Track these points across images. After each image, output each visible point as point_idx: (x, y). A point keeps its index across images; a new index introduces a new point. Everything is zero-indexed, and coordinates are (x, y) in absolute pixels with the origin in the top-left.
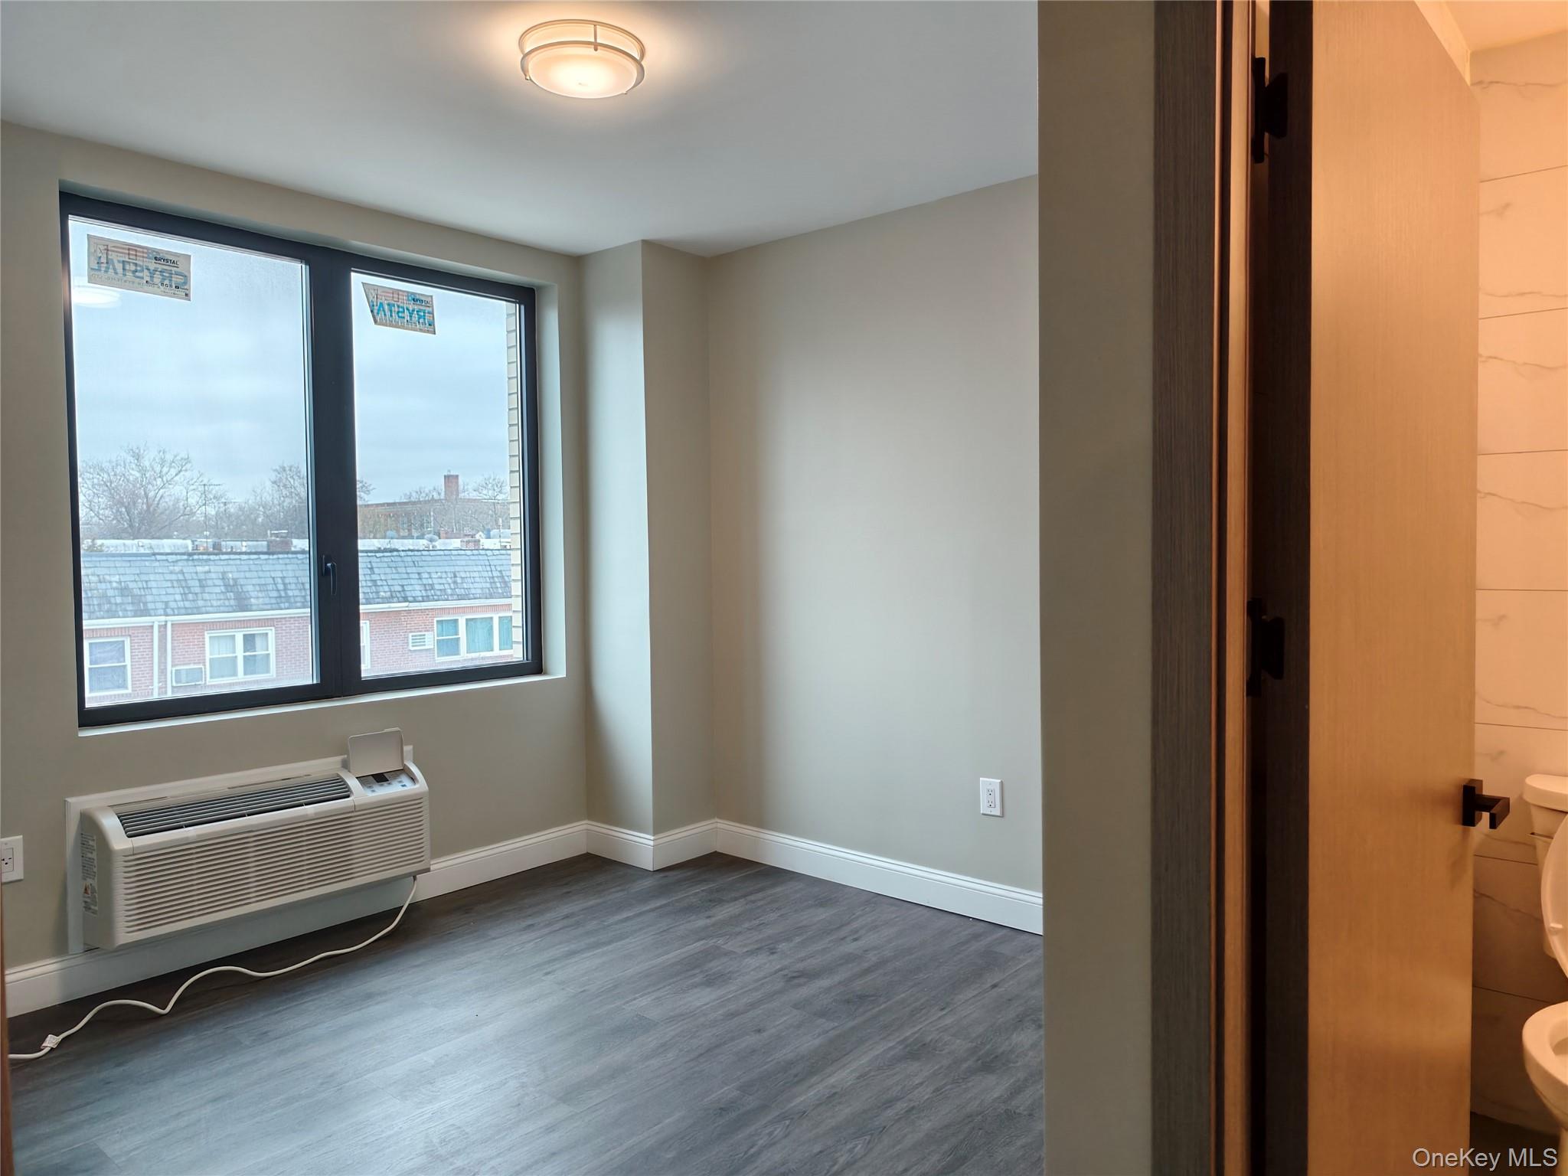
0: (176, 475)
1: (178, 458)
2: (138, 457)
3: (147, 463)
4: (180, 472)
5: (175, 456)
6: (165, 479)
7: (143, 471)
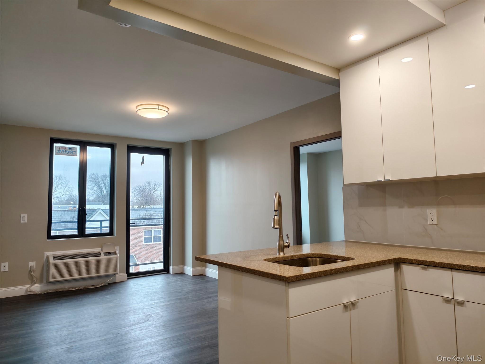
0: (158, 188)
1: (159, 184)
2: (149, 183)
3: (151, 185)
4: (159, 187)
5: (158, 183)
6: (155, 189)
7: (150, 187)
